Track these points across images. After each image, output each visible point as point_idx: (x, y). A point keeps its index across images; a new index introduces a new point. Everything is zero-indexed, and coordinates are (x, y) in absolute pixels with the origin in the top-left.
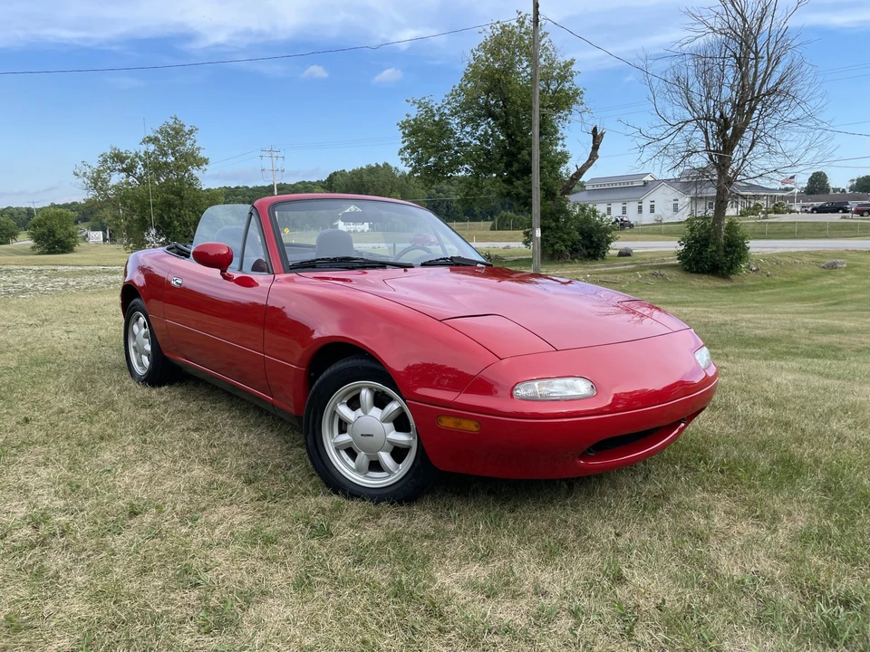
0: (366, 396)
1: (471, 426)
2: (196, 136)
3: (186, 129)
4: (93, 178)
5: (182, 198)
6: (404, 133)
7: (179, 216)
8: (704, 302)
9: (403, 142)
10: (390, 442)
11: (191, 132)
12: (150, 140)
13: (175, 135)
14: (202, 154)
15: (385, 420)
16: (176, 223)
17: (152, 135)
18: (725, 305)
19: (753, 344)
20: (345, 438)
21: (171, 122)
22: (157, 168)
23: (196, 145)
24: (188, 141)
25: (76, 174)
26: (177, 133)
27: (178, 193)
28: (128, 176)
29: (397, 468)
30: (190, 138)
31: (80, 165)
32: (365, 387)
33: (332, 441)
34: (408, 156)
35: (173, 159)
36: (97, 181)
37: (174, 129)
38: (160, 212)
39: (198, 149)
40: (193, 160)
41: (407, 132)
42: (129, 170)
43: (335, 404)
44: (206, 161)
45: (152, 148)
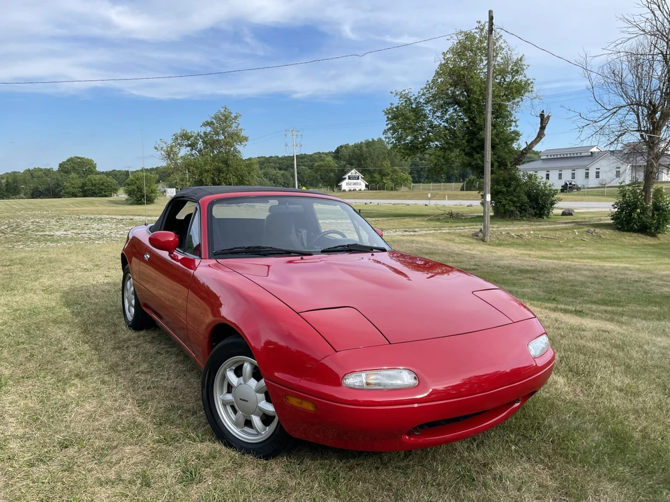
0: (247, 368)
1: (309, 407)
2: (239, 120)
3: (233, 116)
4: (167, 151)
5: (228, 165)
6: (388, 118)
8: (630, 257)
9: (387, 125)
10: (261, 409)
11: (236, 117)
12: (208, 124)
13: (224, 120)
14: (243, 134)
15: (258, 391)
17: (209, 120)
18: (648, 261)
19: (656, 302)
20: (229, 397)
21: (222, 110)
22: (210, 143)
23: (240, 127)
24: (234, 124)
25: (156, 148)
26: (226, 118)
27: (225, 162)
28: (192, 150)
29: (265, 430)
30: (235, 122)
31: (159, 142)
32: (247, 361)
33: (220, 397)
34: (390, 135)
35: (223, 137)
36: (170, 154)
37: (224, 116)
38: (212, 176)
39: (241, 130)
40: (237, 137)
41: (390, 116)
42: (192, 146)
43: (225, 370)
44: (246, 139)
45: (209, 129)
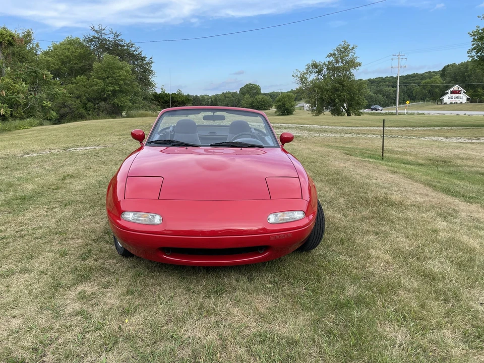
2: (355, 50)
3: (350, 47)
4: (301, 77)
5: (343, 86)
6: (474, 39)
7: (340, 96)
9: (473, 45)
11: (353, 48)
12: (331, 55)
13: (344, 51)
14: (358, 61)
16: (337, 100)
17: (332, 52)
21: (342, 44)
22: (332, 69)
23: (355, 56)
24: (351, 54)
25: (293, 76)
26: (345, 50)
27: (341, 83)
28: (318, 76)
30: (352, 52)
31: (295, 71)
34: (475, 54)
35: (342, 64)
36: (303, 79)
37: (344, 48)
38: (330, 94)
39: (356, 58)
40: (353, 64)
41: (476, 38)
42: (319, 72)
44: (360, 64)
45: (332, 59)
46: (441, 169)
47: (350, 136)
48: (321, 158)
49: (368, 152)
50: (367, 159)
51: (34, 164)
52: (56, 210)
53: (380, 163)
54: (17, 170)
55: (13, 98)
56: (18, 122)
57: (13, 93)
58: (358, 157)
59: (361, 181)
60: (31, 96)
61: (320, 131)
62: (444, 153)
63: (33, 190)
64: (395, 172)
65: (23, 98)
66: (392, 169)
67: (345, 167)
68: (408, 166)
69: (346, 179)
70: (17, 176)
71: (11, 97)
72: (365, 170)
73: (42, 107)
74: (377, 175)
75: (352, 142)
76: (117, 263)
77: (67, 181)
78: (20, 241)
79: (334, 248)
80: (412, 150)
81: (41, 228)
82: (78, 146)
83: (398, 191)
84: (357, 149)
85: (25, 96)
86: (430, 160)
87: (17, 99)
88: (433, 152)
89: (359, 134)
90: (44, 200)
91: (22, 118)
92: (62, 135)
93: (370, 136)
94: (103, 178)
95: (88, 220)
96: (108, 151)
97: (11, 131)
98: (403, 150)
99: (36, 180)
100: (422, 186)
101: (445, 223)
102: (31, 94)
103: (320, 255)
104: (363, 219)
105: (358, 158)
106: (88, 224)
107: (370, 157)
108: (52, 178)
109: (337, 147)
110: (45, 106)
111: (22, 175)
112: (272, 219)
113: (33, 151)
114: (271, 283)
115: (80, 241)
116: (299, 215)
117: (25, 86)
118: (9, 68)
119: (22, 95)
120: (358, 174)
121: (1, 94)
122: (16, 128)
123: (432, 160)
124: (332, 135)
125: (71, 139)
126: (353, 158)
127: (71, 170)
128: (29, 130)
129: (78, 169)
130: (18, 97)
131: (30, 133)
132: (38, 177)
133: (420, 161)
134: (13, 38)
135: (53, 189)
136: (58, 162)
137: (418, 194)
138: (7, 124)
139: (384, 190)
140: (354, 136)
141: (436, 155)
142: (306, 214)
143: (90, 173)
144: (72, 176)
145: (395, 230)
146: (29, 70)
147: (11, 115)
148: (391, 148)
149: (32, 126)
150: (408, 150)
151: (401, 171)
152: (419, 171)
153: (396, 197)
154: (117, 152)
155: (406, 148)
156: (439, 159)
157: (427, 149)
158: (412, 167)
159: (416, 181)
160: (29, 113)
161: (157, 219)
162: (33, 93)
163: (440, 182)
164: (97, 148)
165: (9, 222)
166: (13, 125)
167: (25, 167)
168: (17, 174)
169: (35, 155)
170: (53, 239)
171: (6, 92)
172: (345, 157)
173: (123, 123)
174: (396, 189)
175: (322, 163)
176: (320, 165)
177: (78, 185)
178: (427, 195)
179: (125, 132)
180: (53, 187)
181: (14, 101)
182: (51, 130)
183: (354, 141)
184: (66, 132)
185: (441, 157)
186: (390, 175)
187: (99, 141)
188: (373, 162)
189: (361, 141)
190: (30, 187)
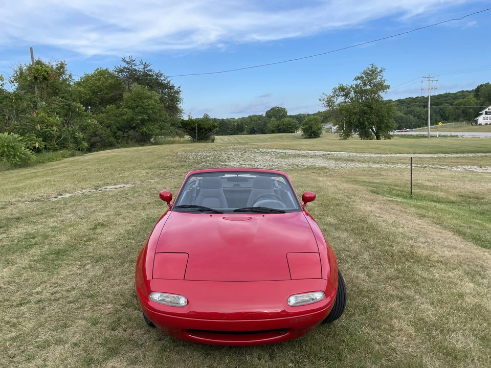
2: (384, 73)
3: (378, 70)
4: (327, 101)
5: (372, 108)
7: (369, 119)
11: (381, 71)
12: (359, 78)
13: (371, 74)
14: (386, 83)
16: (366, 123)
17: (360, 76)
21: (370, 67)
22: (360, 92)
23: (383, 79)
24: (379, 77)
25: (320, 100)
26: (373, 73)
27: (369, 106)
28: (345, 99)
30: (380, 75)
31: (322, 95)
35: (370, 87)
36: (329, 102)
37: (371, 71)
38: (358, 117)
39: (384, 80)
40: (382, 87)
42: (346, 95)
44: (388, 87)
45: (359, 81)
46: (473, 208)
47: (378, 166)
48: (346, 199)
49: (396, 188)
50: (394, 198)
51: (68, 209)
52: (88, 267)
53: (409, 204)
54: (52, 216)
55: (48, 131)
56: (51, 154)
57: (47, 126)
58: (385, 196)
59: (387, 230)
60: (64, 129)
61: (348, 160)
62: (476, 188)
63: (67, 243)
64: (424, 216)
65: (57, 131)
66: (419, 211)
67: (371, 211)
68: (439, 206)
69: (372, 228)
70: (51, 225)
71: (45, 130)
72: (392, 216)
73: (75, 138)
74: (404, 222)
75: (381, 175)
76: (144, 334)
77: (98, 231)
78: (55, 306)
79: (356, 317)
80: (443, 184)
81: (73, 289)
82: (108, 184)
83: (425, 243)
84: (385, 184)
85: (58, 129)
86: (462, 196)
87: (51, 132)
88: (466, 186)
89: (388, 164)
90: (77, 254)
91: (55, 150)
92: (93, 168)
93: (399, 166)
94: (132, 226)
95: (117, 280)
96: (137, 192)
97: (44, 163)
98: (434, 184)
99: (69, 229)
100: (450, 234)
101: (472, 285)
102: (64, 127)
103: (343, 326)
104: (388, 278)
105: (385, 198)
106: (117, 285)
107: (398, 196)
108: (84, 228)
109: (365, 182)
110: (77, 138)
111: (56, 224)
112: (292, 300)
113: (66, 191)
114: (292, 362)
115: (110, 306)
116: (319, 296)
117: (58, 119)
118: (44, 103)
119: (55, 128)
120: (384, 221)
121: (36, 128)
122: (50, 160)
123: (464, 196)
124: (359, 165)
125: (102, 174)
126: (380, 197)
127: (101, 217)
128: (62, 161)
129: (108, 215)
130: (52, 131)
131: (63, 165)
132: (70, 226)
133: (452, 198)
134: (48, 74)
135: (85, 241)
136: (90, 205)
137: (446, 246)
138: (41, 157)
139: (411, 242)
140: (383, 166)
141: (468, 190)
142: (326, 294)
143: (120, 220)
144: (103, 225)
145: (420, 294)
146: (63, 103)
147: (45, 148)
148: (420, 182)
149: (64, 157)
150: (439, 185)
151: (430, 214)
152: (450, 213)
153: (422, 251)
154: (146, 192)
155: (437, 182)
156: (471, 195)
157: (459, 182)
158: (443, 206)
159: (445, 228)
160: (62, 145)
161: (182, 301)
162: (66, 125)
163: (470, 227)
164: (127, 186)
165: (45, 282)
166: (46, 157)
167: (59, 212)
168: (51, 222)
169: (68, 195)
170: (85, 304)
171: (40, 126)
172: (372, 197)
173: (151, 152)
174: (424, 240)
175: (347, 206)
176: (345, 208)
177: (108, 236)
178: (455, 248)
179: (152, 165)
180: (85, 239)
181: (48, 134)
182: (82, 162)
183: (383, 173)
184: (97, 165)
185: (473, 192)
186: (418, 221)
187: (128, 176)
188: (401, 202)
189: (389, 173)
190: (64, 239)
